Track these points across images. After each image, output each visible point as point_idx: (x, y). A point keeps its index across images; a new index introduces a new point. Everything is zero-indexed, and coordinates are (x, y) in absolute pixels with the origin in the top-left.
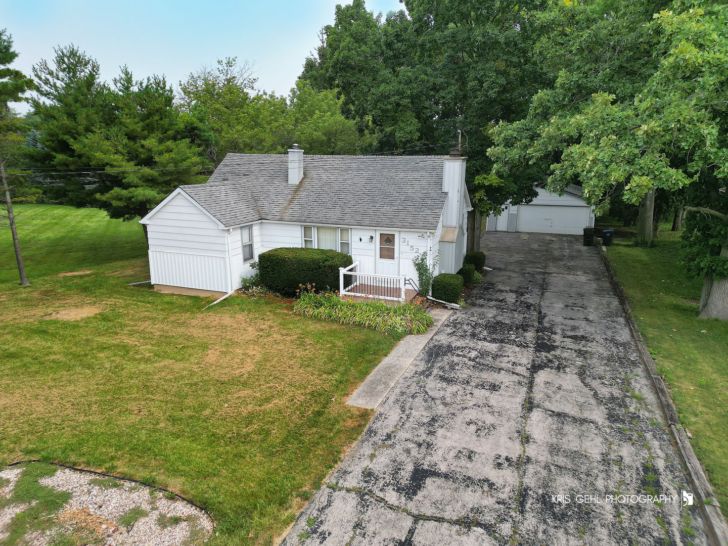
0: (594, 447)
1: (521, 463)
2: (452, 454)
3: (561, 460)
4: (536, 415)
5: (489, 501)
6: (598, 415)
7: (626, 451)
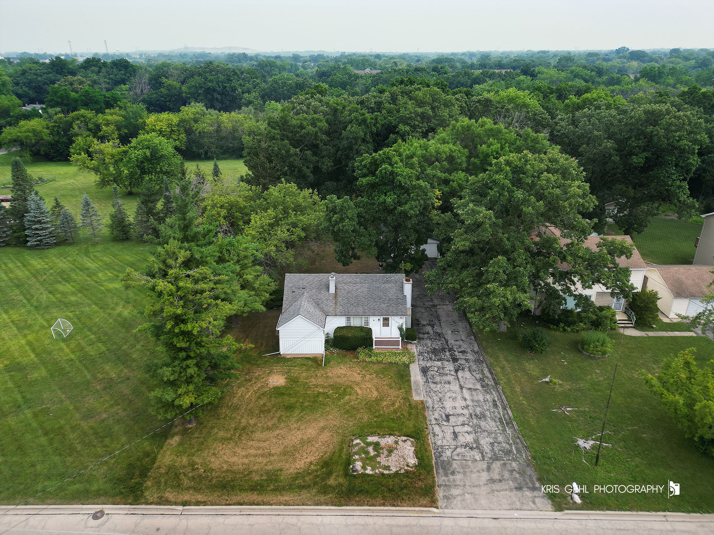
0: (481, 398)
1: (467, 407)
2: (451, 409)
3: (476, 404)
4: (464, 390)
5: (465, 419)
6: (478, 386)
7: (488, 397)
